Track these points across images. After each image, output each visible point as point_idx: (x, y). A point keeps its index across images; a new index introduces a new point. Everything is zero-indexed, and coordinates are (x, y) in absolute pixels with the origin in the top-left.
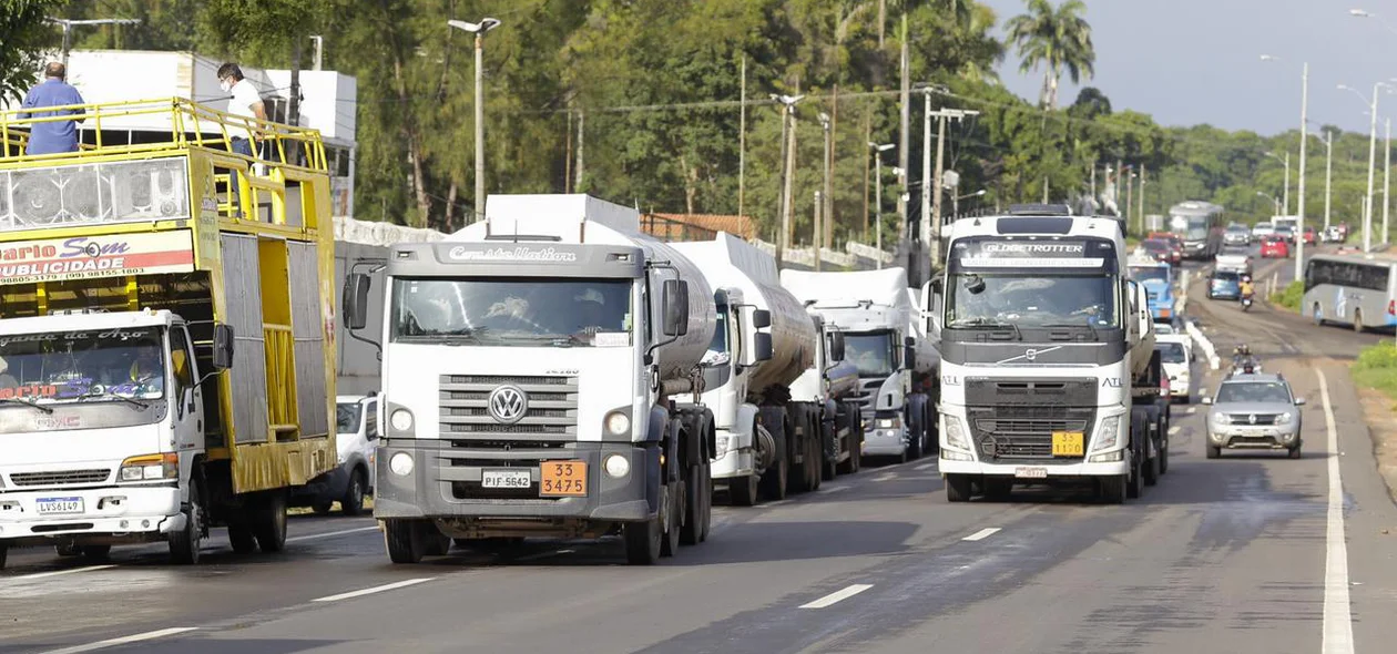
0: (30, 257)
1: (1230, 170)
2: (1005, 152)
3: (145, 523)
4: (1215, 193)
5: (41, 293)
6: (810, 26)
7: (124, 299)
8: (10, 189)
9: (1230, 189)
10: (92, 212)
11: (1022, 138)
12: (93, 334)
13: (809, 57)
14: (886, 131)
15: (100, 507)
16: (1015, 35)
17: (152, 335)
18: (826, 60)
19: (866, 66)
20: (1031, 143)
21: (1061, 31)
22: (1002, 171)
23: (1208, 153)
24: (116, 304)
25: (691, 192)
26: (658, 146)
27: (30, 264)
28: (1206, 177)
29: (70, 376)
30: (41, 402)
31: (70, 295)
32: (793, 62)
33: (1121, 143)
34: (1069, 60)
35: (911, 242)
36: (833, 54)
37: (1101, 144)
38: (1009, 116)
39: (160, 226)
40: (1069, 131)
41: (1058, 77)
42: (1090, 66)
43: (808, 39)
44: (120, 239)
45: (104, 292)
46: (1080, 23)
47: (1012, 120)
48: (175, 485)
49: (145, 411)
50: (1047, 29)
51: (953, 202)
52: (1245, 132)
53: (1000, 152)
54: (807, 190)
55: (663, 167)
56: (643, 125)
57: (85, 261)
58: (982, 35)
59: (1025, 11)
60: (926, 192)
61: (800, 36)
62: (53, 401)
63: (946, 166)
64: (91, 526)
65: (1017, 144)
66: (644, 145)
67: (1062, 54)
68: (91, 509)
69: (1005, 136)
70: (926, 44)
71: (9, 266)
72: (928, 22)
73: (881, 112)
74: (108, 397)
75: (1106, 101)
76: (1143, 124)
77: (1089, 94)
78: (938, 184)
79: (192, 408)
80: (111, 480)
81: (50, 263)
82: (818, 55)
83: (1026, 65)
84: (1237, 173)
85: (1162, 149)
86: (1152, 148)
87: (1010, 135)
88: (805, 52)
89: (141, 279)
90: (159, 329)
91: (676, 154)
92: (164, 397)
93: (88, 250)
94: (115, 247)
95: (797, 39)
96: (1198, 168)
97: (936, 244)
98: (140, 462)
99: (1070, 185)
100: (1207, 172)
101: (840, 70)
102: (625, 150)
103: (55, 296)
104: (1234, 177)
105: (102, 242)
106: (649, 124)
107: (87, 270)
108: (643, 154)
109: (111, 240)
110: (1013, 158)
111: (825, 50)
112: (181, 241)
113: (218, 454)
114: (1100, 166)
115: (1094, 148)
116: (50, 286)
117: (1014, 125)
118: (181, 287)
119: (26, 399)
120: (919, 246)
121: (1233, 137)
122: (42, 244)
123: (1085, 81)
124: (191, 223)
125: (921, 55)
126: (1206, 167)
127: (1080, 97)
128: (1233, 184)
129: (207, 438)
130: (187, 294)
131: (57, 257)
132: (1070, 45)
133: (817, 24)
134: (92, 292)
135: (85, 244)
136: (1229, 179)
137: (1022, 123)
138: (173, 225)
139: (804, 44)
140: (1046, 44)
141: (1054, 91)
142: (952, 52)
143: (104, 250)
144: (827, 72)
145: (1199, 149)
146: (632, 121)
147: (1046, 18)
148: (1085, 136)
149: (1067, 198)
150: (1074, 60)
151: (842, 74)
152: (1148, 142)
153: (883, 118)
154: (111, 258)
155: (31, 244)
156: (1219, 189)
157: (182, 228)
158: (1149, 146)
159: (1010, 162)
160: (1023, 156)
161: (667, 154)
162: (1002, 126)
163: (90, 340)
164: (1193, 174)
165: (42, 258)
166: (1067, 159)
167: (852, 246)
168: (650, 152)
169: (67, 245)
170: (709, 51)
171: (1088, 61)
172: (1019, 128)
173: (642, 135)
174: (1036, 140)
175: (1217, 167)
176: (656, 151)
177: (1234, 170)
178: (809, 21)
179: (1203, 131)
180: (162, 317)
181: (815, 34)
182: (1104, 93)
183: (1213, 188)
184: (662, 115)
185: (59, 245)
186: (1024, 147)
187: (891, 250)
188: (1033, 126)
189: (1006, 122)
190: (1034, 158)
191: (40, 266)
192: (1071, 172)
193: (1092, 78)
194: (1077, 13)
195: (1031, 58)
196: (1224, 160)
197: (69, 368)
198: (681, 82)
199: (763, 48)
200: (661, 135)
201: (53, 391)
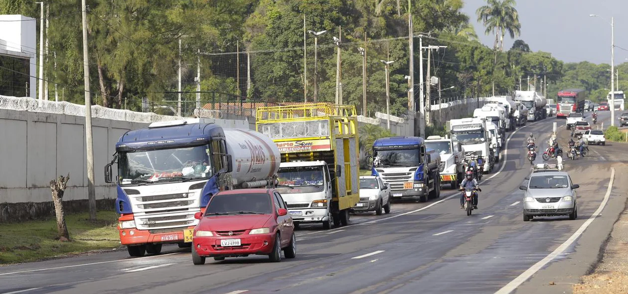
0: (286, 146)
1: (598, 82)
2: (474, 71)
3: (318, 219)
4: (591, 92)
5: (287, 155)
6: (366, 8)
7: (309, 157)
8: (281, 128)
9: (598, 90)
10: (303, 134)
11: (483, 64)
12: (304, 167)
13: (366, 24)
14: (405, 59)
15: (306, 214)
16: (482, 16)
17: (319, 168)
18: (374, 25)
19: (394, 27)
20: (487, 66)
21: (503, 13)
22: (472, 79)
23: (587, 74)
24: (307, 159)
25: (306, 92)
26: (288, 69)
27: (286, 148)
28: (586, 85)
29: (298, 179)
30: (290, 185)
31: (295, 156)
32: (358, 26)
33: (537, 67)
34: (508, 26)
35: (415, 113)
36: (378, 21)
37: (525, 67)
38: (476, 53)
39: (321, 138)
40: (509, 61)
41: (503, 35)
42: (518, 30)
43: (365, 14)
44: (310, 142)
45: (304, 155)
46: (513, 10)
47: (478, 55)
48: (326, 208)
49: (319, 189)
50: (497, 12)
51: (438, 92)
52: (603, 64)
53: (472, 70)
54: (359, 88)
55: (292, 79)
56: (281, 60)
57: (301, 147)
58: (456, 11)
59: (486, 4)
60: (422, 87)
61: (361, 13)
62: (293, 185)
63: (432, 74)
64: (304, 219)
65: (480, 67)
66: (281, 69)
67: (505, 24)
68: (304, 215)
69: (475, 64)
70: (425, 16)
71: (281, 149)
72: (426, 5)
73: (402, 49)
74: (308, 184)
75: (527, 46)
76: (548, 58)
77: (519, 44)
78: (428, 83)
79: (330, 187)
80: (309, 207)
81: (292, 148)
82: (370, 23)
83: (488, 30)
84: (601, 83)
85: (557, 68)
86: (552, 69)
87: (477, 62)
88: (363, 21)
89: (314, 152)
90: (322, 166)
91: (298, 74)
92: (323, 185)
93: (302, 144)
94: (309, 144)
95: (360, 15)
96: (583, 81)
97: (428, 114)
98: (316, 202)
99: (509, 86)
100: (587, 83)
101: (382, 30)
102: (272, 72)
103: (291, 156)
104: (600, 85)
105: (306, 142)
106: (284, 58)
107: (301, 150)
108: (281, 73)
109: (308, 142)
110: (478, 73)
111: (373, 20)
112: (327, 142)
113: (335, 199)
114: (525, 76)
115: (522, 69)
116: (289, 154)
117: (479, 57)
118: (326, 154)
119: (287, 185)
120: (419, 115)
121: (599, 67)
122: (289, 143)
123: (517, 37)
124: (330, 137)
125: (423, 21)
126: (586, 81)
127: (514, 44)
128: (599, 88)
129: (333, 195)
130: (327, 156)
131: (293, 146)
132: (509, 20)
133: (369, 7)
134: (301, 155)
135: (301, 143)
136: (598, 86)
137: (483, 56)
138: (325, 138)
139: (363, 17)
140: (497, 20)
141: (502, 42)
142: (440, 20)
143: (306, 144)
144: (375, 31)
145: (583, 73)
146: (276, 57)
147: (496, 7)
148: (517, 63)
149: (507, 92)
150: (511, 27)
151: (383, 31)
152: (550, 66)
153: (404, 52)
154: (308, 147)
155: (286, 143)
156: (593, 90)
157: (327, 138)
158: (550, 68)
159: (476, 75)
160: (483, 72)
161: (293, 73)
162: (473, 58)
163: (304, 169)
164: (581, 84)
165: (289, 146)
166: (508, 74)
167: (378, 114)
168: (284, 73)
169: (296, 143)
170: (312, 21)
171: (518, 27)
172: (481, 59)
173: (280, 64)
174: (490, 64)
175: (592, 81)
176: (287, 72)
177: (600, 82)
178: (365, 5)
179: (584, 64)
180: (322, 163)
181: (369, 12)
182: (526, 43)
183: (590, 90)
184: (291, 54)
185: (294, 143)
186: (484, 68)
187: (403, 117)
188: (488, 58)
189: (475, 56)
190: (489, 73)
191: (289, 148)
192: (510, 81)
193: (519, 36)
194: (512, 5)
195: (490, 27)
196: (595, 78)
197: (297, 176)
198: (298, 37)
199: (339, 18)
200: (290, 63)
201: (293, 183)
